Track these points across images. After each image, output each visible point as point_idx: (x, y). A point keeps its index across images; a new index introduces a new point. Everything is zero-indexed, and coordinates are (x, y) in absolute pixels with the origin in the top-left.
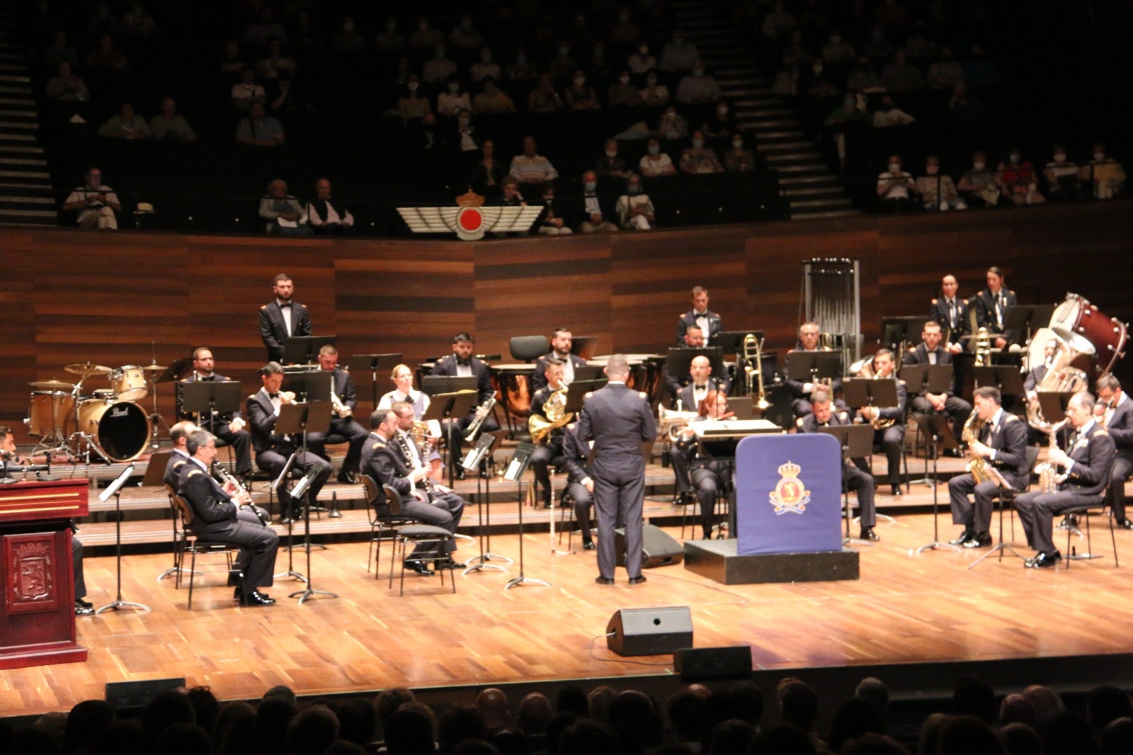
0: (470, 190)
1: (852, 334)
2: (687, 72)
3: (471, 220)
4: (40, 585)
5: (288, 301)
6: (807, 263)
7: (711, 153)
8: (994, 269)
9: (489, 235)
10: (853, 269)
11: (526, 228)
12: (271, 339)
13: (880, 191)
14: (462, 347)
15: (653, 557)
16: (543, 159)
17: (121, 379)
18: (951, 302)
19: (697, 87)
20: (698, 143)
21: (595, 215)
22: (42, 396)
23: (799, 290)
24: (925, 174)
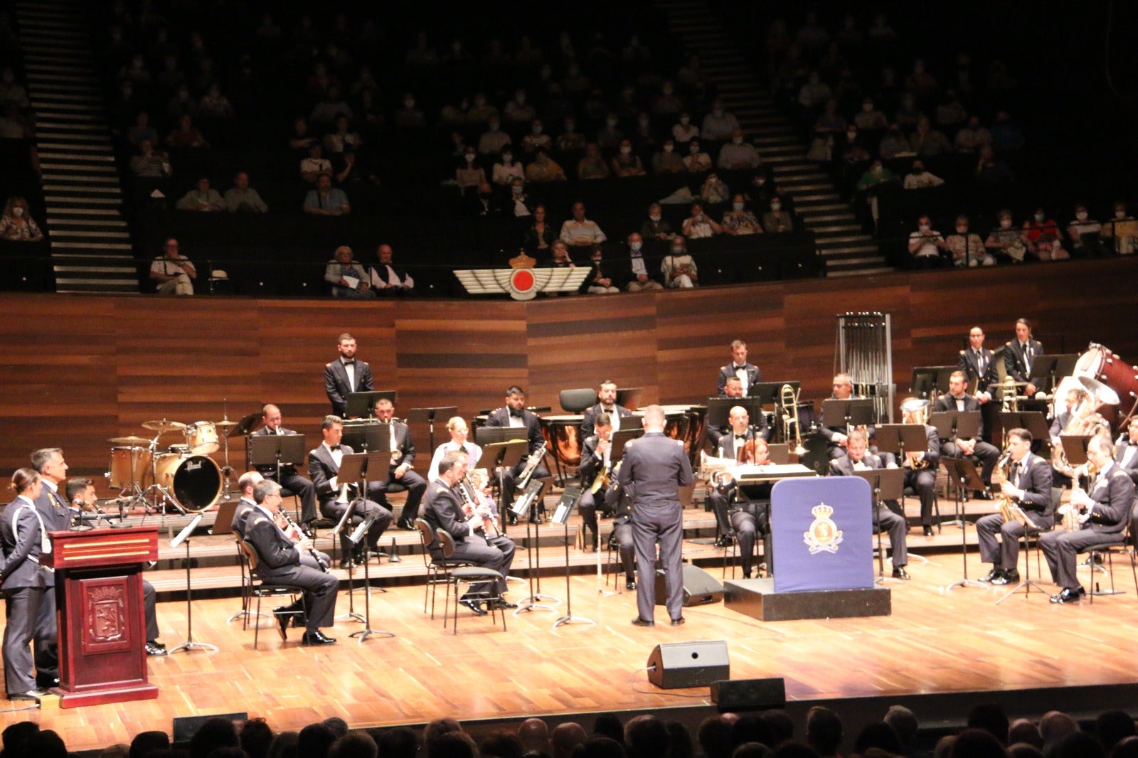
0: (522, 253)
1: (885, 384)
2: (729, 140)
3: (523, 281)
4: (114, 627)
5: (352, 359)
6: (841, 317)
7: (750, 216)
8: (1022, 320)
9: (541, 295)
10: (885, 322)
11: (576, 288)
12: (336, 395)
13: (912, 249)
14: (517, 399)
15: (694, 596)
16: (591, 223)
17: (194, 434)
18: (979, 352)
19: (738, 154)
20: (738, 205)
21: (641, 275)
22: (121, 452)
23: (834, 343)
24: (955, 233)
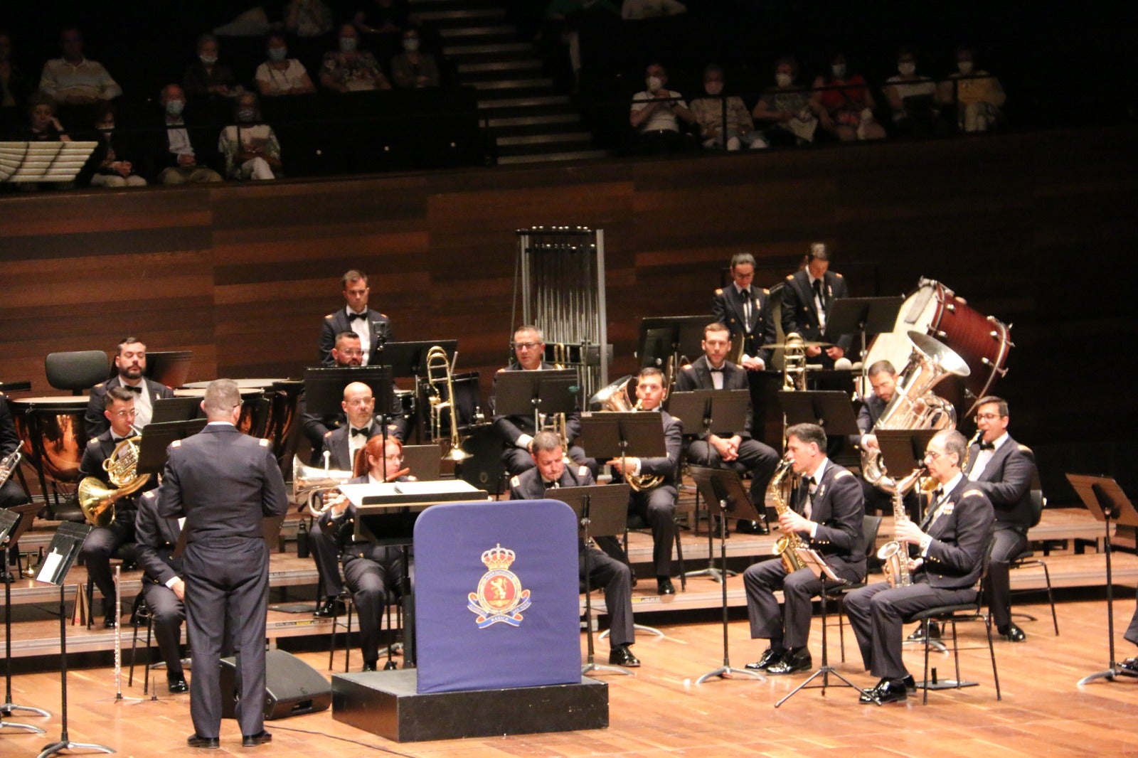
1: (596, 344)
6: (524, 233)
7: (369, 60)
10: (595, 243)
11: (70, 177)
13: (635, 121)
15: (282, 702)
16: (95, 65)
18: (745, 291)
20: (348, 42)
21: (183, 156)
23: (513, 274)
24: (703, 94)
